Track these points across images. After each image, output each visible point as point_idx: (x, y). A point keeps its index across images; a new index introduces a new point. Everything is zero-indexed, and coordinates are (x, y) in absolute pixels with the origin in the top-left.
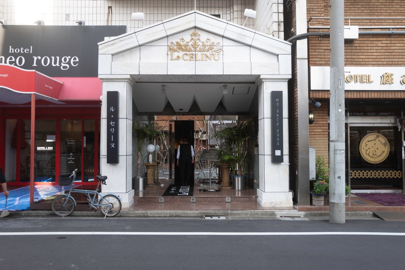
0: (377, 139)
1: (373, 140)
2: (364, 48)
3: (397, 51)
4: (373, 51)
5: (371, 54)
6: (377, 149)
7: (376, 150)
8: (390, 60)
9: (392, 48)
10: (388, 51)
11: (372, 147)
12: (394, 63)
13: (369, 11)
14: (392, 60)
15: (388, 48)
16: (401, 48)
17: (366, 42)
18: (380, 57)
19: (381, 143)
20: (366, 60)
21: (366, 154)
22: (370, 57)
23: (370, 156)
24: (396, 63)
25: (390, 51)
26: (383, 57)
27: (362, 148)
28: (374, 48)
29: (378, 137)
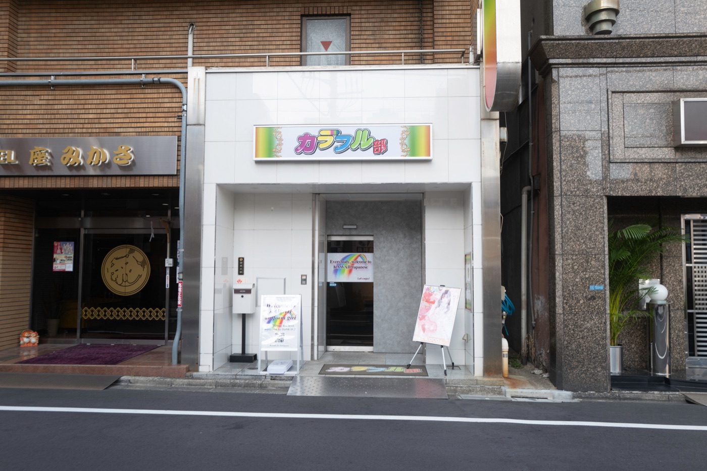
0: (131, 255)
1: (123, 257)
2: (12, 107)
3: (64, 111)
4: (25, 112)
5: (22, 117)
6: (130, 272)
7: (128, 272)
8: (52, 126)
9: (56, 107)
10: (49, 112)
11: (122, 268)
12: (57, 131)
13: (94, 47)
14: (55, 126)
15: (49, 107)
16: (70, 107)
17: (15, 98)
18: (36, 122)
19: (137, 261)
20: (13, 126)
21: (112, 280)
22: (20, 122)
23: (117, 283)
24: (61, 131)
25: (52, 112)
26: (41, 121)
27: (106, 270)
28: (28, 107)
29: (132, 251)
